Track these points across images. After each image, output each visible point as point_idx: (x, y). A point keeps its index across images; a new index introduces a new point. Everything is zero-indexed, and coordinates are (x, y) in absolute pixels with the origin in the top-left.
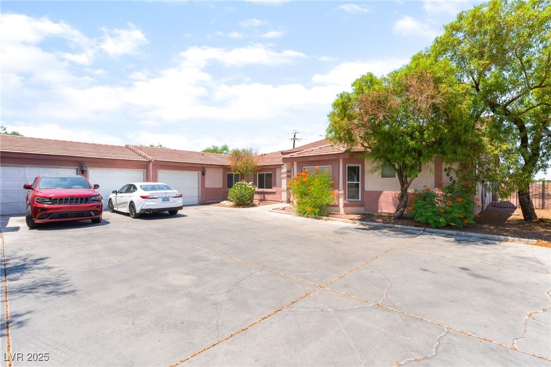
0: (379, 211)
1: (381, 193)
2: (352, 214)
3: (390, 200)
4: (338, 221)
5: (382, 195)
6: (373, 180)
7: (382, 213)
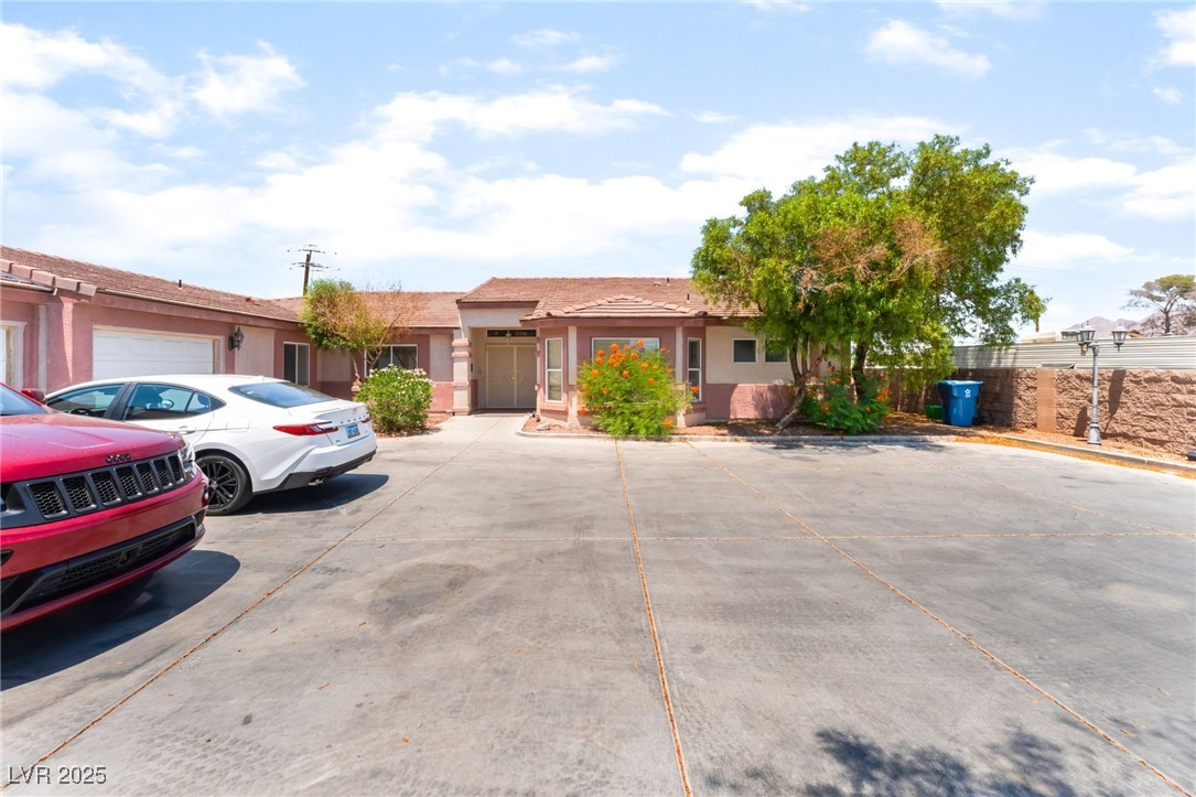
0: (732, 417)
1: (733, 387)
2: (698, 425)
3: (749, 398)
4: (704, 440)
5: (736, 390)
6: (719, 365)
7: (736, 419)
